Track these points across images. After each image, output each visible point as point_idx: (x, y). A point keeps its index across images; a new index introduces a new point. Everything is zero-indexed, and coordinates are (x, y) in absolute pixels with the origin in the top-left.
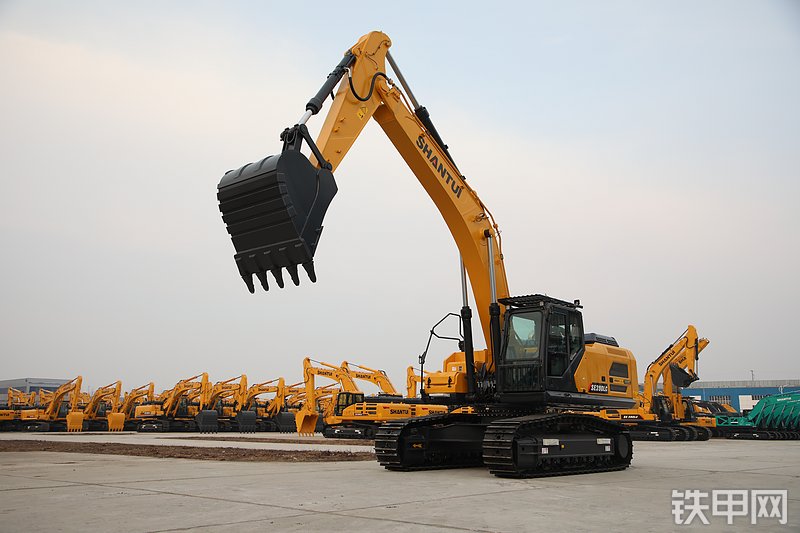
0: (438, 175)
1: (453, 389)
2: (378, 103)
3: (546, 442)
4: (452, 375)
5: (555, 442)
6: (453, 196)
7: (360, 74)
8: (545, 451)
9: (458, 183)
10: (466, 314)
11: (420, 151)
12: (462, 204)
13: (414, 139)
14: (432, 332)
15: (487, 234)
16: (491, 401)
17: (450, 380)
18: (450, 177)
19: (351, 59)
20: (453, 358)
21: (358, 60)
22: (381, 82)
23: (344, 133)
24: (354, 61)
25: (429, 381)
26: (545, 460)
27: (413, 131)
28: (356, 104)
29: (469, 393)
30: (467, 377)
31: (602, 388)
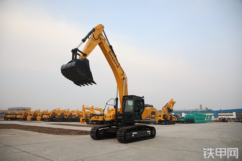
0: (113, 62)
1: (111, 119)
2: (100, 41)
3: (134, 133)
4: (111, 115)
5: (136, 133)
6: (116, 68)
7: (96, 34)
8: (133, 136)
9: (118, 65)
10: (117, 99)
11: (109, 55)
12: (118, 70)
13: (108, 52)
14: (107, 104)
15: (124, 79)
16: (121, 122)
17: (110, 116)
18: (116, 63)
19: (94, 30)
20: (112, 110)
22: (101, 36)
23: (90, 48)
24: (95, 30)
25: (105, 116)
26: (133, 138)
27: (108, 50)
28: (94, 41)
29: (115, 120)
30: (115, 115)
31: (149, 118)
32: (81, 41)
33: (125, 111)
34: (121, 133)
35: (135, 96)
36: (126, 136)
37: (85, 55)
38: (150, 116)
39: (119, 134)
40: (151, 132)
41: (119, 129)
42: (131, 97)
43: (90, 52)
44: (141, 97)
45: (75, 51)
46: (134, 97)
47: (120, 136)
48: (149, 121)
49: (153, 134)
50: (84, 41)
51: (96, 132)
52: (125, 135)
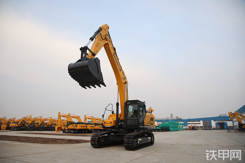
0: (117, 64)
1: (112, 125)
2: (106, 42)
3: (139, 140)
4: (112, 121)
5: (141, 139)
6: (119, 71)
8: (139, 142)
10: (118, 104)
11: (114, 57)
12: (120, 73)
13: (113, 54)
14: (106, 109)
15: (126, 83)
17: (111, 122)
18: (119, 66)
20: (110, 116)
21: (102, 30)
22: (107, 36)
23: (98, 48)
24: (101, 30)
25: (105, 122)
27: (113, 52)
28: (101, 40)
29: (116, 126)
30: (116, 121)
31: (149, 124)
34: (128, 139)
36: (134, 143)
37: (94, 55)
38: (150, 123)
39: (127, 141)
40: (151, 139)
42: (134, 102)
44: (142, 102)
46: (138, 102)
47: (128, 143)
48: (148, 127)
49: (153, 141)
50: (92, 39)
51: (98, 139)
52: (133, 141)
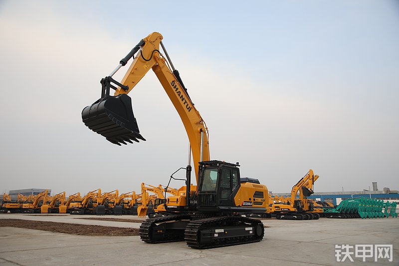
0: (180, 100)
1: (178, 204)
2: (154, 63)
3: (217, 231)
4: (179, 197)
5: (222, 231)
6: (186, 111)
7: (147, 50)
8: (216, 235)
9: (190, 105)
10: (189, 169)
11: (172, 87)
12: (190, 115)
13: (170, 81)
14: (171, 177)
15: (201, 130)
16: (196, 210)
17: (177, 200)
18: (186, 102)
19: (143, 43)
20: (182, 189)
21: (146, 43)
22: (156, 54)
23: (135, 76)
24: (144, 44)
25: (169, 200)
26: (216, 240)
27: (171, 78)
28: (144, 62)
29: (186, 206)
30: (186, 198)
31: (249, 204)
32: (119, 64)
33: (202, 190)
34: (192, 230)
35: (220, 163)
36: (202, 237)
37: (125, 88)
38: (252, 200)
39: (189, 232)
40: (255, 231)
41: (189, 222)
42: (214, 165)
43: (134, 83)
44: (234, 165)
45: (106, 83)
46: (218, 165)
47: (191, 236)
48: (249, 209)
49: (259, 234)
50: (123, 63)
51: (151, 228)
52: (199, 233)
